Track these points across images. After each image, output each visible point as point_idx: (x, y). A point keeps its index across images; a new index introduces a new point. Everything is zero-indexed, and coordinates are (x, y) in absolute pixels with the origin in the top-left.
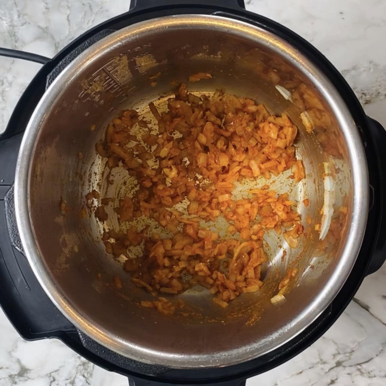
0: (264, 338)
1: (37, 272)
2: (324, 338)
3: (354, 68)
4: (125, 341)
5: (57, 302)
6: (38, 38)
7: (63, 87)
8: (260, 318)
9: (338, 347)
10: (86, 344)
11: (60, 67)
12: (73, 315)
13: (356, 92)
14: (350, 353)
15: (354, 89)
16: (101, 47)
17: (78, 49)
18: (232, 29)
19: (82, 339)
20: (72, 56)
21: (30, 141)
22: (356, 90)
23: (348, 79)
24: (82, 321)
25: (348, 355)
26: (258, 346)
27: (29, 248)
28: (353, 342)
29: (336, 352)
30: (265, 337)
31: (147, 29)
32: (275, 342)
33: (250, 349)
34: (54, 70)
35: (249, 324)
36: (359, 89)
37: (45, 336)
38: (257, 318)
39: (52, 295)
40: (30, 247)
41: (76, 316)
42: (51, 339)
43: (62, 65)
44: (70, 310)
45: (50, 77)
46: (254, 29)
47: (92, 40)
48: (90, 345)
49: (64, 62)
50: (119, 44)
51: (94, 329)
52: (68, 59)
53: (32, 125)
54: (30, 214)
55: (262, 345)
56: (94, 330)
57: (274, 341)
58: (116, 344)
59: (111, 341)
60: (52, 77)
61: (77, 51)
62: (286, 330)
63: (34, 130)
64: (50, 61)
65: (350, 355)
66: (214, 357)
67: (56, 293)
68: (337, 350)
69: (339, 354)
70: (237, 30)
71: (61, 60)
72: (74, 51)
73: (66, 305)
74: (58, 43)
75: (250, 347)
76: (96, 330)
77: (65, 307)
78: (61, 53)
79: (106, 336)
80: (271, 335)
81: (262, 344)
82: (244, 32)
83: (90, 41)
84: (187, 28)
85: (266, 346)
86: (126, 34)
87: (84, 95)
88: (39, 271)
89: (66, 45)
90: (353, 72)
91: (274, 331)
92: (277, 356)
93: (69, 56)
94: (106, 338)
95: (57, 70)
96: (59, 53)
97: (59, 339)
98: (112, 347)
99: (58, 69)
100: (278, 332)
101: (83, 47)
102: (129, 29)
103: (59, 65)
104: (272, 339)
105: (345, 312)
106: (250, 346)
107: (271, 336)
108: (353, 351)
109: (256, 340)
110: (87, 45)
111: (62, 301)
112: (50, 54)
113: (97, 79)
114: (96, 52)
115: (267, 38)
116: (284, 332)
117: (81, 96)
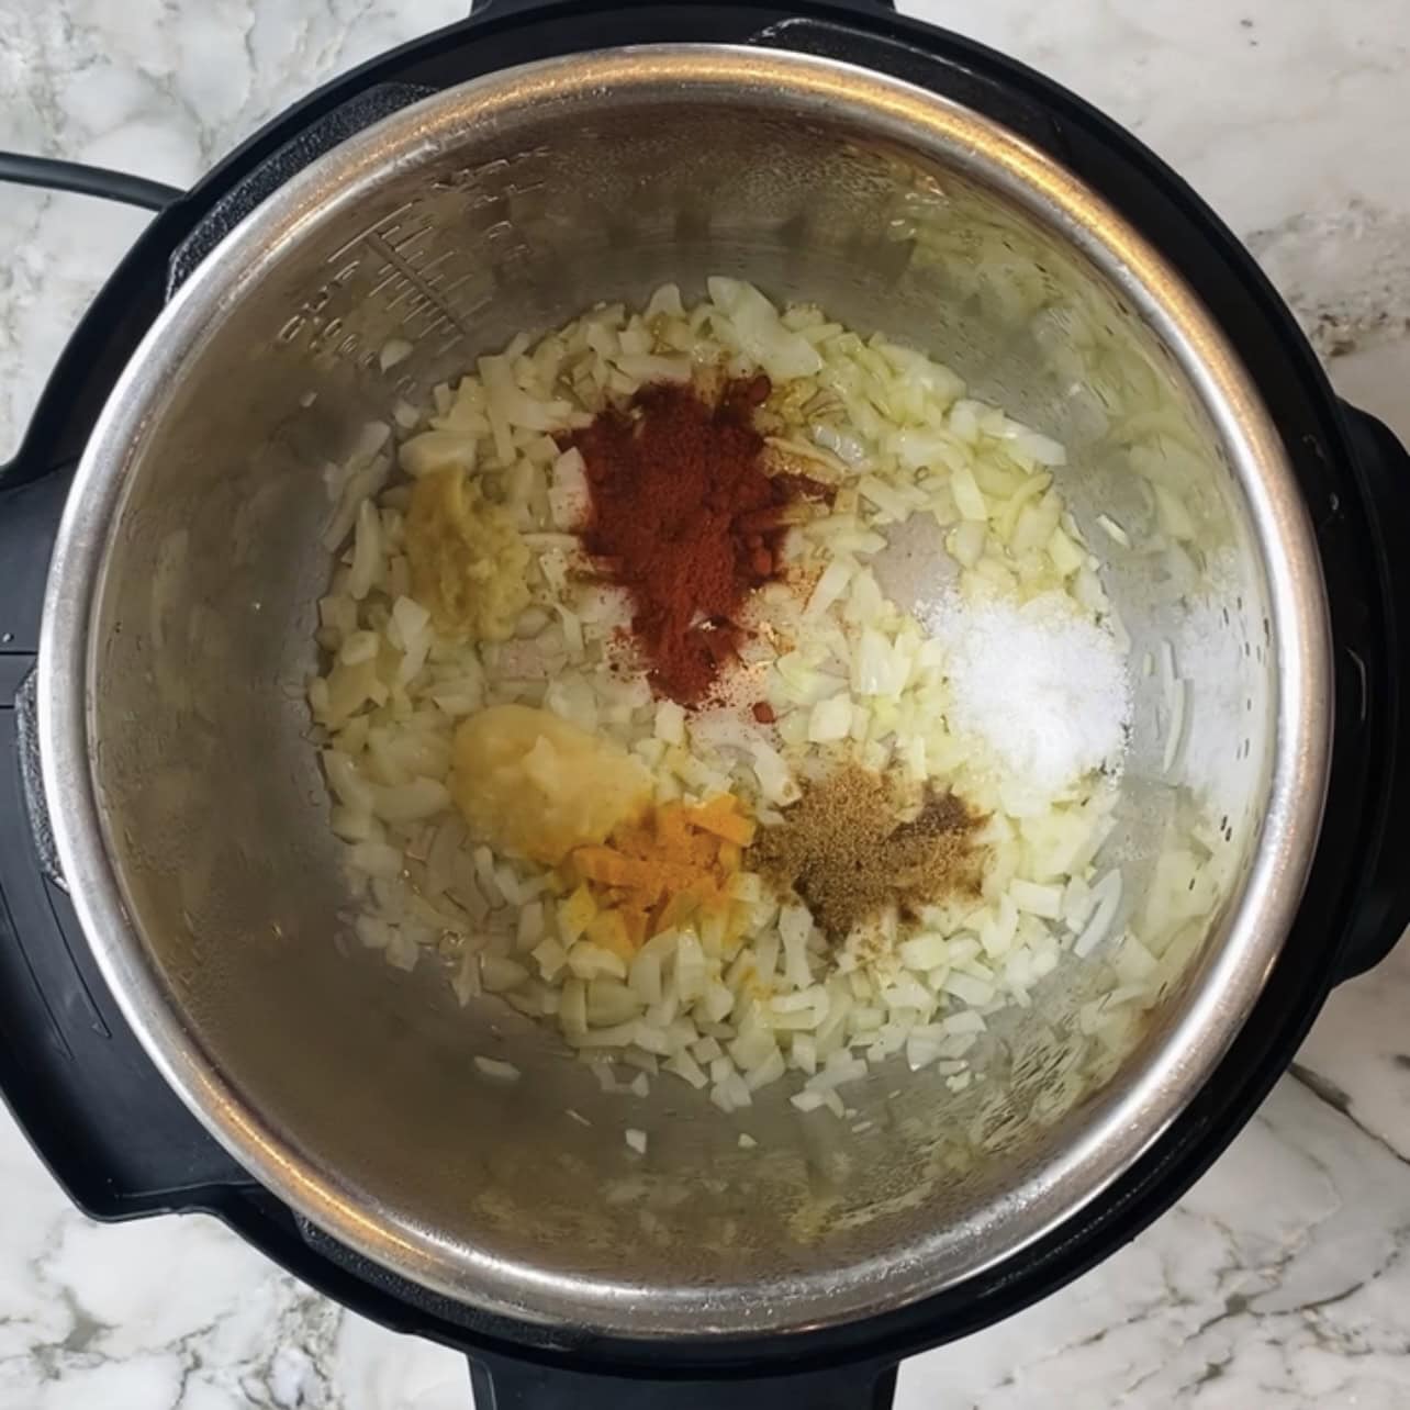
0: (942, 1232)
1: (119, 977)
2: (1183, 1211)
3: (1293, 225)
4: (435, 1235)
5: (188, 1086)
6: (139, 114)
9: (1234, 1243)
10: (313, 1234)
11: (216, 220)
12: (248, 1135)
13: (1303, 311)
14: (1278, 1264)
15: (1294, 299)
16: (362, 158)
22: (1301, 305)
23: (1270, 264)
24: (277, 1157)
25: (1269, 1272)
26: (918, 1261)
28: (1291, 1226)
29: (1229, 1262)
30: (945, 1227)
32: (981, 1245)
33: (891, 1269)
34: (197, 232)
36: (1310, 301)
37: (166, 1205)
39: (171, 1062)
41: (257, 1138)
42: (186, 1217)
43: (224, 215)
44: (237, 1119)
45: (183, 259)
46: (920, 99)
47: (335, 121)
49: (232, 202)
50: (428, 147)
52: (248, 194)
54: (93, 764)
55: (935, 1258)
57: (978, 1240)
60: (188, 257)
61: (281, 162)
62: (1024, 1203)
63: (111, 459)
64: (182, 198)
65: (1280, 1272)
66: (760, 1298)
67: (184, 1053)
68: (1230, 1253)
69: (1238, 1267)
71: (220, 196)
72: (270, 163)
73: (222, 1101)
74: (213, 133)
75: (890, 1264)
80: (968, 1219)
82: (886, 111)
85: (950, 1261)
86: (453, 111)
87: (297, 330)
88: (125, 972)
89: (238, 144)
90: (1290, 240)
91: (978, 1205)
92: (1010, 1276)
93: (249, 181)
95: (207, 232)
96: (216, 168)
97: (216, 1215)
98: (386, 1255)
99: (209, 227)
100: (992, 1211)
101: (303, 151)
103: (214, 215)
104: (972, 1235)
105: (1259, 1117)
106: (888, 1259)
107: (967, 1225)
108: (1290, 1258)
109: (914, 1237)
111: (205, 1083)
112: (183, 176)
113: (345, 273)
114: (341, 178)
115: (968, 133)
116: (1013, 1211)
117: (287, 335)
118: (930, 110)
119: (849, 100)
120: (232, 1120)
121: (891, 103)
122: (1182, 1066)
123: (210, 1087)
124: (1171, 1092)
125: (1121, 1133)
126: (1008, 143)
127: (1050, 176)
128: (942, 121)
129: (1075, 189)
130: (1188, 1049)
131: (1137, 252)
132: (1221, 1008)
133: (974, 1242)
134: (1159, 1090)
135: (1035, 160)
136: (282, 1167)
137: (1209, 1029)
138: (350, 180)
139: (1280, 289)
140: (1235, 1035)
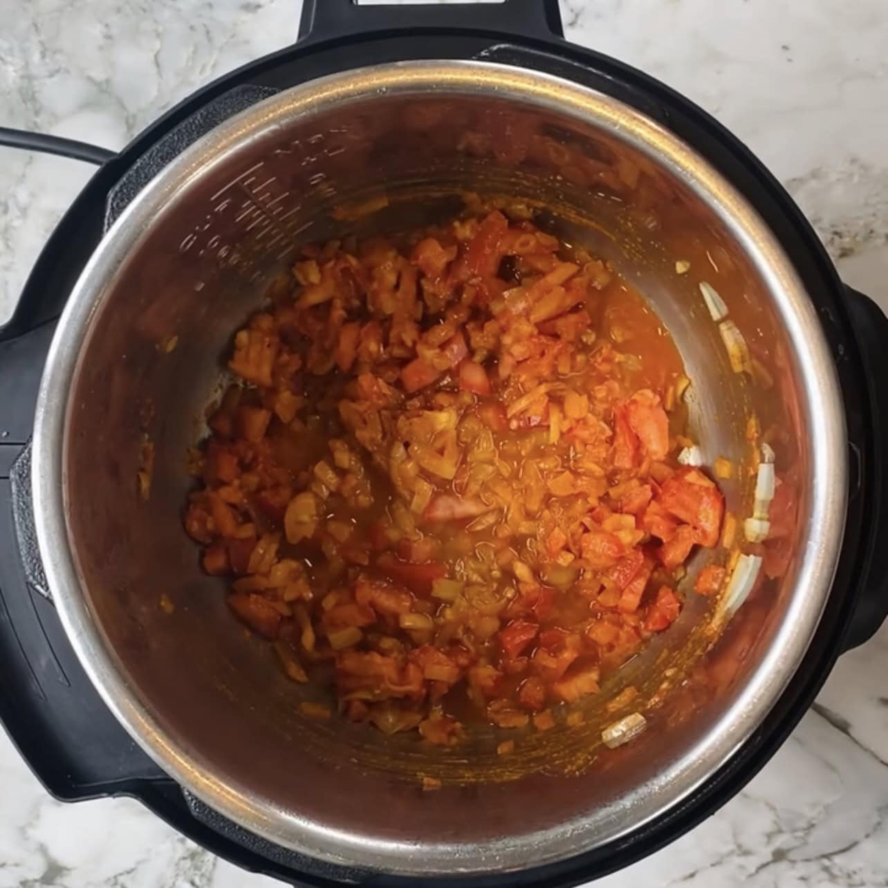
0: (605, 806)
1: (85, 652)
2: (745, 796)
3: (815, 174)
4: (286, 813)
6: (87, 105)
7: (144, 227)
8: (596, 758)
9: (777, 816)
10: (197, 810)
11: (137, 171)
12: (166, 750)
13: (821, 229)
14: (805, 829)
15: (815, 222)
16: (231, 134)
17: (179, 130)
18: (533, 93)
19: (190, 798)
20: (165, 147)
21: (67, 351)
22: (819, 225)
23: (800, 199)
24: (186, 765)
25: (800, 834)
26: (590, 825)
27: (65, 598)
28: (814, 805)
29: (774, 828)
30: (608, 804)
31: (338, 94)
32: (630, 815)
33: (574, 830)
34: (124, 179)
35: (571, 771)
36: (825, 223)
37: (104, 792)
38: (590, 758)
39: (118, 705)
40: (68, 595)
41: (173, 753)
42: (117, 799)
44: (160, 740)
45: (116, 195)
46: (583, 93)
47: (211, 109)
48: (206, 812)
49: (147, 159)
50: (273, 127)
51: (214, 783)
52: (157, 155)
53: (72, 314)
54: (67, 518)
55: (601, 823)
56: (214, 787)
57: (628, 811)
58: (265, 818)
59: (253, 812)
60: (119, 195)
61: (177, 134)
62: (657, 788)
63: (76, 325)
64: (115, 157)
65: (806, 834)
66: (491, 850)
68: (775, 822)
69: (780, 831)
70: (546, 96)
71: (139, 156)
72: (171, 135)
73: (150, 729)
74: (135, 117)
75: (572, 827)
76: (219, 786)
77: (148, 733)
78: (139, 139)
79: (241, 800)
80: (621, 798)
81: (601, 820)
82: (562, 102)
83: (208, 113)
84: (429, 91)
85: (610, 825)
86: (289, 104)
87: (192, 243)
89: (151, 122)
90: (813, 184)
91: (628, 790)
93: (158, 146)
94: (241, 805)
95: (131, 179)
96: (136, 139)
97: (136, 798)
98: (255, 825)
99: (132, 176)
100: (636, 793)
101: (191, 127)
102: (295, 94)
103: (135, 168)
104: (624, 808)
105: (793, 737)
106: (572, 824)
107: (621, 802)
108: (813, 826)
109: (587, 810)
110: (199, 122)
111: (140, 718)
112: (116, 143)
113: (222, 207)
114: (219, 147)
115: (614, 114)
116: (650, 793)
117: (185, 246)
118: (590, 100)
119: (539, 95)
120: (157, 741)
121: (565, 96)
122: (755, 700)
123: (143, 721)
124: (748, 717)
125: (718, 743)
126: (639, 120)
127: (666, 141)
128: (597, 107)
129: (682, 149)
130: (759, 689)
131: (722, 188)
132: (779, 663)
133: (626, 813)
134: (741, 716)
135: (656, 131)
136: (188, 770)
137: (772, 676)
138: (225, 148)
139: (807, 216)
140: (789, 681)
